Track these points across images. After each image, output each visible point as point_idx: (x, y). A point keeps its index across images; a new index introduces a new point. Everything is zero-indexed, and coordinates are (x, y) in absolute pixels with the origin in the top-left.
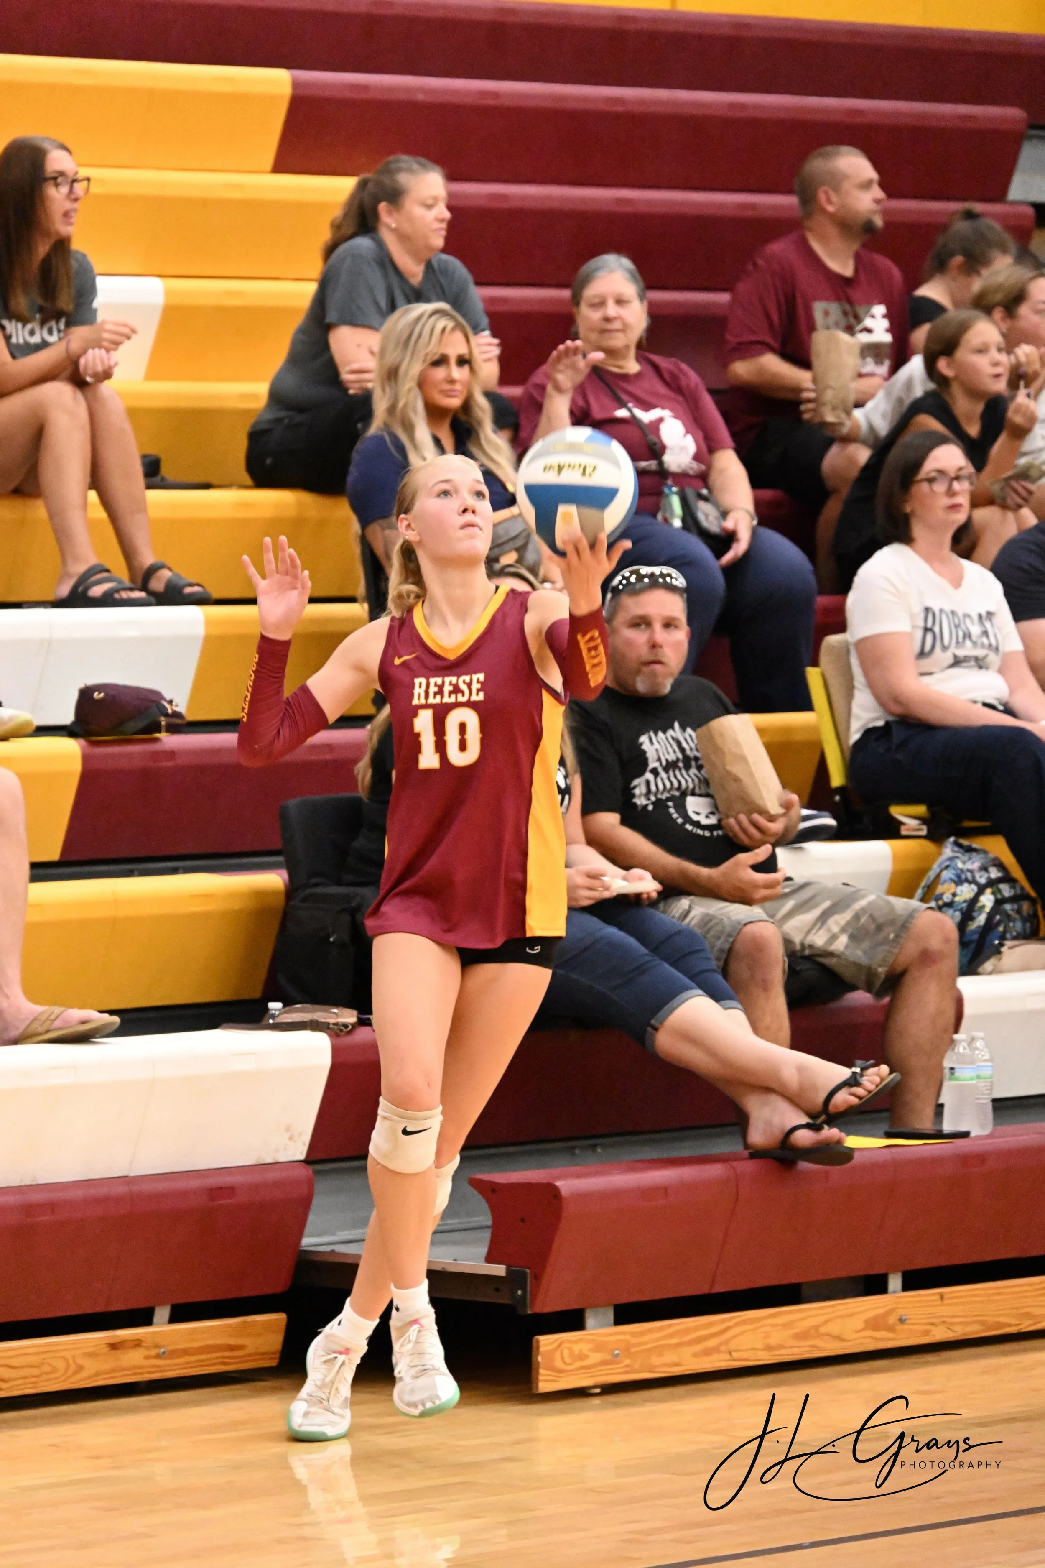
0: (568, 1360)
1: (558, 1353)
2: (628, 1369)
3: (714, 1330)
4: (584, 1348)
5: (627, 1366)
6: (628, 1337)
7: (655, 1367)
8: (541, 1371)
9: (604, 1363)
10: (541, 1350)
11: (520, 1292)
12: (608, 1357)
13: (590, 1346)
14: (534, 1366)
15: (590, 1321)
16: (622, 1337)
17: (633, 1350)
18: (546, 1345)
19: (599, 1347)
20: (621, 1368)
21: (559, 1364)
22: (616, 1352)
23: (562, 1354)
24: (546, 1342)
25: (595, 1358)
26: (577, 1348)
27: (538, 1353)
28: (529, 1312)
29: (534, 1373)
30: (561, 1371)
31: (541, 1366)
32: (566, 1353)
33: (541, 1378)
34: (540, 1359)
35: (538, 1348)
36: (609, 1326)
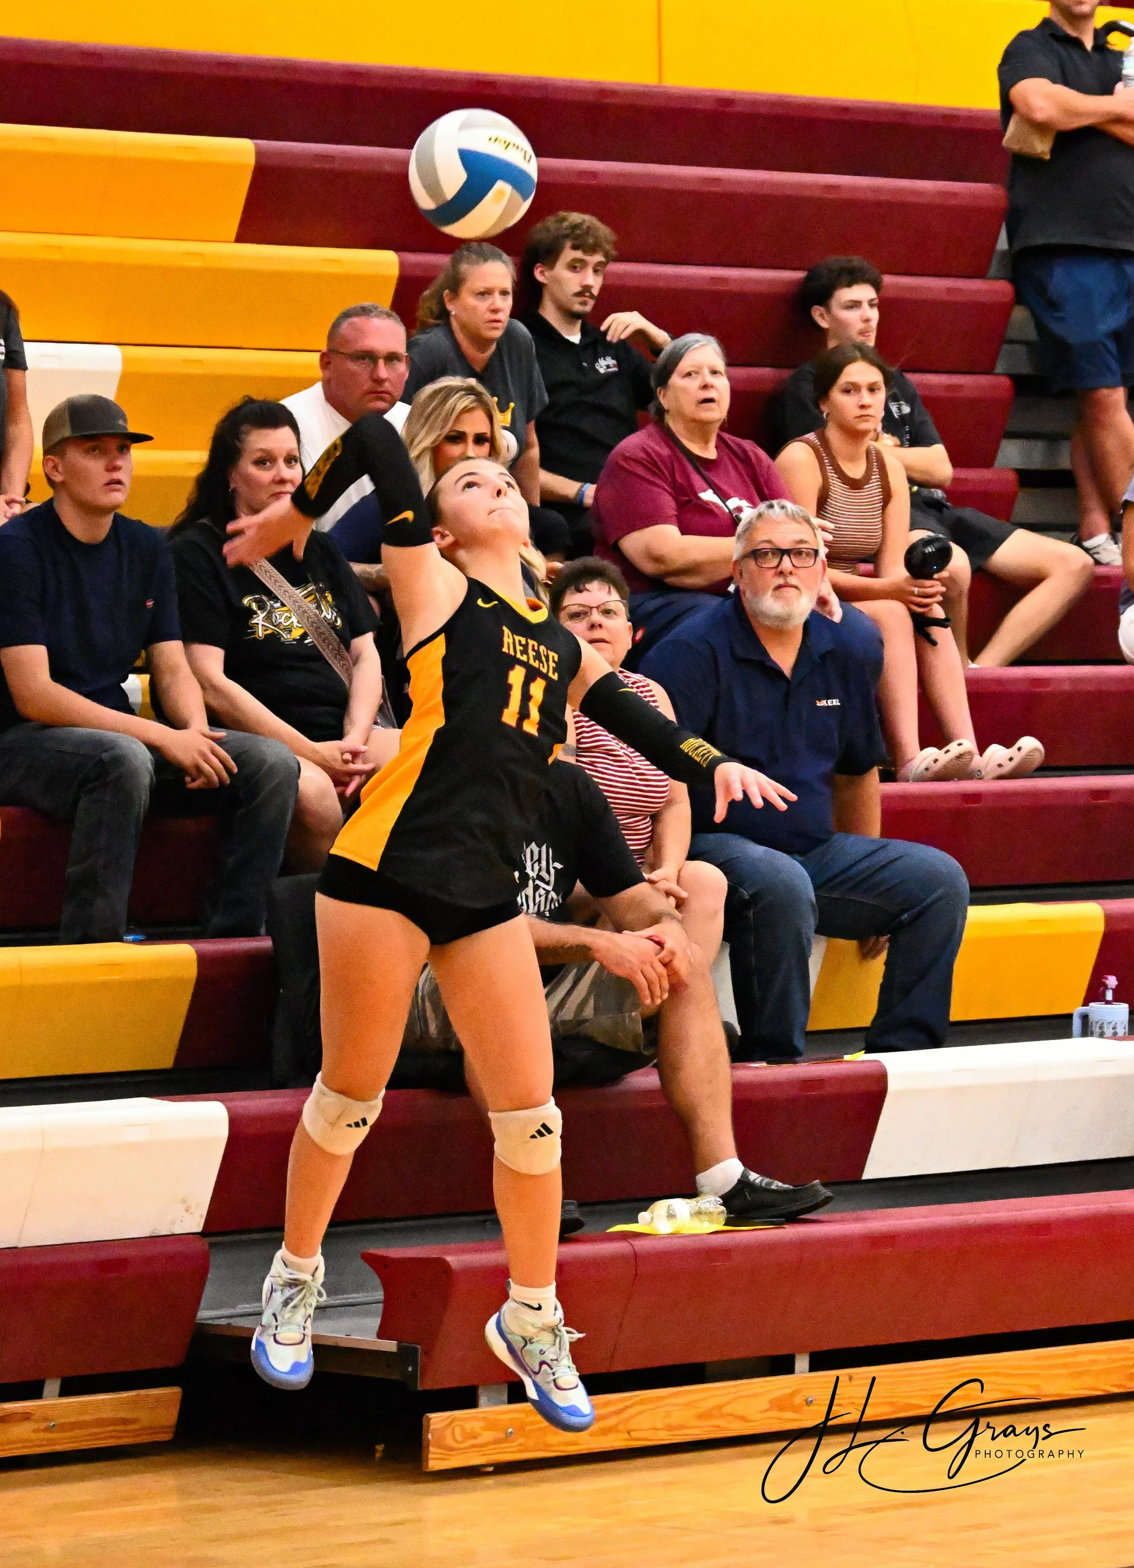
0: (459, 1438)
1: (448, 1433)
2: (523, 1448)
3: (612, 1409)
4: (477, 1426)
5: (521, 1445)
6: (523, 1415)
7: (551, 1446)
8: (431, 1449)
9: (496, 1442)
10: (432, 1427)
11: (410, 1369)
12: (502, 1435)
13: (482, 1424)
14: (424, 1443)
15: (483, 1400)
16: (515, 1415)
17: (528, 1428)
18: (436, 1423)
19: (491, 1425)
20: (514, 1447)
21: (449, 1441)
22: (510, 1430)
23: (453, 1434)
24: (437, 1420)
25: (487, 1436)
26: (468, 1426)
27: (428, 1431)
28: (419, 1388)
29: (424, 1451)
30: (453, 1449)
31: (431, 1444)
32: (457, 1431)
33: (431, 1456)
34: (430, 1436)
35: (429, 1426)
36: (503, 1403)
